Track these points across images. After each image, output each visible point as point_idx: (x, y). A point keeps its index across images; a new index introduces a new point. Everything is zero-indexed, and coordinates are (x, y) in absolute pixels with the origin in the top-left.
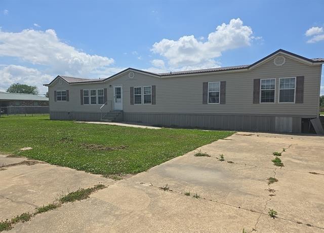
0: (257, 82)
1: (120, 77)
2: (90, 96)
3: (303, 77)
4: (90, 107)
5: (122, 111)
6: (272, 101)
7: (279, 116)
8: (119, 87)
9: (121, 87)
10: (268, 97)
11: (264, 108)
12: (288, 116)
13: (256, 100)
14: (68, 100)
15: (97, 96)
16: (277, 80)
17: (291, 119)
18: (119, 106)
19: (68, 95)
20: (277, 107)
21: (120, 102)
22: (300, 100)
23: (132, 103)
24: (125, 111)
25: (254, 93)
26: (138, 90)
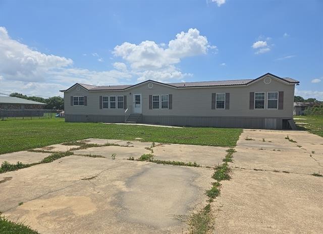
0: (252, 94)
1: (139, 86)
2: (109, 102)
3: (283, 92)
4: (109, 111)
5: (141, 115)
6: (263, 107)
7: (267, 118)
8: (139, 95)
9: (140, 94)
10: (260, 104)
11: (257, 112)
12: (273, 118)
13: (251, 107)
14: (86, 105)
15: (117, 102)
16: (266, 93)
17: (275, 120)
18: (138, 110)
19: (86, 101)
20: (266, 111)
21: (140, 107)
22: (281, 107)
23: (150, 108)
24: (144, 114)
25: (250, 102)
26: (157, 98)
